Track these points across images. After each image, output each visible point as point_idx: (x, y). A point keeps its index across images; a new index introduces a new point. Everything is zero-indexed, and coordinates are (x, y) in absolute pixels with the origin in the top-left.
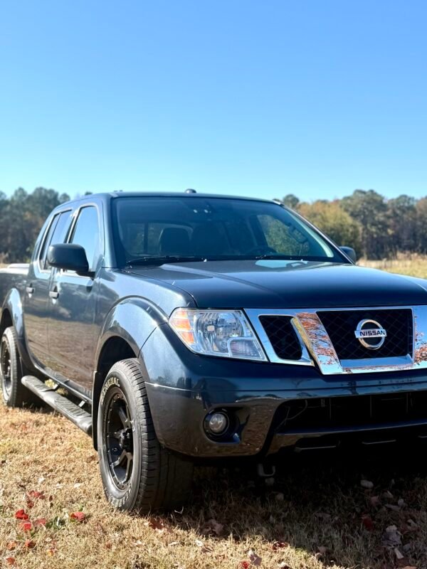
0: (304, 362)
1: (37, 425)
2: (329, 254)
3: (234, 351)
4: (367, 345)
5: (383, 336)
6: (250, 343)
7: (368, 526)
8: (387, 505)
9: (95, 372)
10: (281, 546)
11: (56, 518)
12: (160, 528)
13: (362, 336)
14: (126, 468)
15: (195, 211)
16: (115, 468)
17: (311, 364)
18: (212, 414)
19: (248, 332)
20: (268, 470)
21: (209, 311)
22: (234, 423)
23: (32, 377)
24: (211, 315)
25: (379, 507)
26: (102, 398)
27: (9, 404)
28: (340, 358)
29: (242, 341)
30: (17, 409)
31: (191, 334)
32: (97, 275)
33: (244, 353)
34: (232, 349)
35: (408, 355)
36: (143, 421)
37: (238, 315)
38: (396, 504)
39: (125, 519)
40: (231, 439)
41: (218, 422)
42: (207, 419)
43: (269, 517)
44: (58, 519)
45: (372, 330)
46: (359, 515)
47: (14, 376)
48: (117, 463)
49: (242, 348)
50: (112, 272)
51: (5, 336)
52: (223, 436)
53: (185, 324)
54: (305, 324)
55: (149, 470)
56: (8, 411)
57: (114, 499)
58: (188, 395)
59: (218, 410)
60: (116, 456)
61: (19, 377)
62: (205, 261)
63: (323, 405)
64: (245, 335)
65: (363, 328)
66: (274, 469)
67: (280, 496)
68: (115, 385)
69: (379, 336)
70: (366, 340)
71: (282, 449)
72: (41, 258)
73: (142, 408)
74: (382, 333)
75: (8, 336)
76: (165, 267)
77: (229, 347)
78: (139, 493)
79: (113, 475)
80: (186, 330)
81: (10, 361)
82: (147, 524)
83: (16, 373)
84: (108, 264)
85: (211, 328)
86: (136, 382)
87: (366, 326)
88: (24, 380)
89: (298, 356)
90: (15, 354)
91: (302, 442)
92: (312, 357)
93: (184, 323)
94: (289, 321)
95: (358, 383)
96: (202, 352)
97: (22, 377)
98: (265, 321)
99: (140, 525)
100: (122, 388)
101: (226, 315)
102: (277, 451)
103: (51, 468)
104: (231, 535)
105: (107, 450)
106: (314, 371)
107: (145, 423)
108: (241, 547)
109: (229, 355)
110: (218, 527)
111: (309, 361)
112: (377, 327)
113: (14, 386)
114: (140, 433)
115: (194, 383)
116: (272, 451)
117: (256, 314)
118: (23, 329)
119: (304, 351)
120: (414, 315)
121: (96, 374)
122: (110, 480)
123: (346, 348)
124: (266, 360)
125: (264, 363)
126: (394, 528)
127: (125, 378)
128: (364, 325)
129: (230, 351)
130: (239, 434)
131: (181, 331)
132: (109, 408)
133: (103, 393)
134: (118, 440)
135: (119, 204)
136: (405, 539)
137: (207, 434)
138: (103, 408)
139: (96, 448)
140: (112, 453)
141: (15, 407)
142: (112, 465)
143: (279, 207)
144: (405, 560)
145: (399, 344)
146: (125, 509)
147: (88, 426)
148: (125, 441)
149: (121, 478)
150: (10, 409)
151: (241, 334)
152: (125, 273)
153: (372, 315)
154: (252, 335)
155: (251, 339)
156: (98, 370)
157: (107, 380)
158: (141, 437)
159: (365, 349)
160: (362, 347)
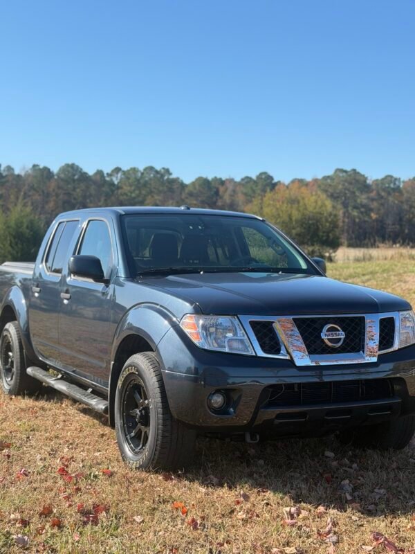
1: (44, 411)
2: (304, 266)
3: (230, 347)
4: (330, 344)
5: (342, 337)
6: (242, 341)
7: (328, 481)
8: (344, 468)
9: (113, 362)
10: (264, 492)
12: (172, 479)
13: (327, 337)
14: (140, 439)
15: (191, 227)
16: (131, 438)
17: (288, 358)
18: (214, 394)
19: (241, 333)
20: (252, 438)
21: (211, 317)
22: (229, 401)
23: (37, 368)
24: (213, 319)
25: (338, 469)
26: (120, 384)
27: (11, 392)
28: (309, 353)
29: (236, 339)
30: (19, 397)
31: (198, 334)
32: (111, 282)
33: (237, 349)
35: (361, 352)
37: (233, 320)
38: (351, 467)
39: (144, 475)
40: (228, 413)
41: (218, 400)
42: (209, 398)
43: (253, 474)
44: (92, 474)
45: (334, 333)
46: (321, 475)
47: (17, 367)
48: (133, 434)
49: (235, 345)
50: (125, 281)
51: (7, 330)
52: (221, 411)
53: (195, 326)
54: (284, 327)
55: (163, 437)
56: (11, 399)
57: (131, 462)
58: (195, 379)
59: (218, 391)
60: (131, 429)
62: (202, 273)
63: (296, 389)
64: (239, 335)
65: (328, 330)
66: (258, 437)
67: (261, 462)
68: (133, 373)
69: (339, 337)
70: (329, 339)
71: (264, 421)
72: (46, 261)
73: (158, 390)
74: (342, 335)
75: (10, 330)
76: (171, 277)
77: (226, 344)
78: (155, 455)
79: (129, 444)
80: (193, 331)
81: (10, 354)
82: (161, 478)
84: (122, 274)
85: (212, 330)
86: (152, 370)
87: (330, 330)
88: (29, 370)
89: (278, 352)
90: (18, 347)
91: (279, 416)
92: (288, 353)
93: (192, 325)
94: (272, 325)
95: (324, 373)
96: (206, 347)
97: (26, 368)
98: (254, 325)
99: (156, 479)
100: (140, 375)
101: (224, 320)
102: (261, 422)
103: (71, 442)
104: (226, 485)
105: (124, 424)
106: (290, 363)
107: (160, 401)
108: (233, 493)
109: (227, 350)
110: (215, 480)
111: (286, 356)
112: (338, 330)
114: (156, 408)
115: (201, 372)
116: (258, 422)
117: (247, 319)
118: (27, 322)
119: (283, 348)
120: (367, 321)
121: (114, 364)
123: (314, 346)
124: (254, 354)
125: (253, 356)
126: (347, 481)
127: (143, 366)
128: (329, 329)
129: (227, 347)
130: (234, 409)
131: (188, 331)
132: (126, 391)
133: (121, 379)
134: (134, 417)
135: (127, 220)
136: (355, 489)
137: (210, 408)
138: (121, 393)
139: (113, 426)
140: (128, 427)
141: (17, 394)
142: (128, 437)
143: (262, 223)
144: (353, 501)
145: (355, 343)
146: (142, 467)
147: (104, 407)
148: (141, 416)
149: (137, 446)
150: (13, 397)
151: (235, 334)
152: (137, 283)
153: (335, 321)
154: (244, 336)
155: (242, 338)
156: (115, 361)
157: (125, 368)
158: (157, 412)
159: (329, 347)
160: (327, 345)
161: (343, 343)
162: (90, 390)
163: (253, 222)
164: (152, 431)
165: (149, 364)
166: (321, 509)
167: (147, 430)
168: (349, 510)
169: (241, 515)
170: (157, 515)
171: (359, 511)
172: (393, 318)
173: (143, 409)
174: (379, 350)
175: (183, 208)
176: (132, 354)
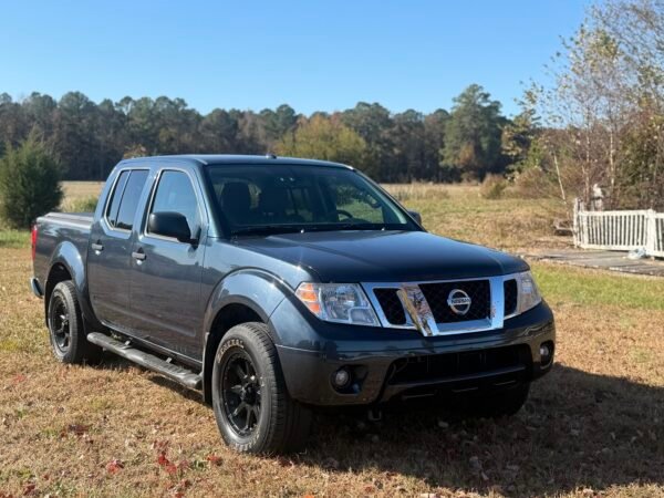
0: (409, 326)
2: (403, 220)
3: (354, 320)
4: (456, 311)
5: (468, 303)
6: (365, 311)
8: (465, 441)
9: (208, 334)
10: (393, 475)
11: (195, 462)
12: (290, 465)
13: (453, 304)
15: (282, 179)
16: (234, 418)
17: (414, 327)
18: (338, 371)
19: (363, 302)
20: (376, 416)
21: (330, 284)
22: (353, 378)
23: (99, 334)
24: (331, 287)
25: (459, 443)
27: (66, 360)
28: (437, 322)
29: (361, 310)
30: (77, 366)
31: (317, 304)
32: (200, 242)
33: (361, 320)
34: (352, 317)
35: (487, 318)
37: (355, 288)
38: (471, 440)
40: (353, 391)
42: (334, 375)
44: (197, 462)
45: (460, 299)
46: (445, 450)
47: (73, 333)
48: (236, 412)
49: (359, 315)
50: (218, 242)
51: (59, 291)
52: (346, 389)
53: (313, 296)
54: (407, 293)
55: (278, 418)
56: (67, 367)
57: (237, 444)
58: (317, 355)
59: (342, 368)
60: (233, 408)
62: (302, 231)
64: (362, 304)
65: (454, 297)
66: (381, 414)
67: (376, 438)
68: (237, 346)
69: (466, 303)
70: (456, 307)
71: (392, 397)
72: (108, 215)
73: (270, 367)
74: (467, 301)
75: (63, 290)
76: (271, 238)
77: (349, 316)
78: (268, 438)
79: (232, 425)
80: (312, 301)
81: (63, 317)
82: (276, 463)
83: (76, 329)
84: (213, 232)
85: (332, 299)
88: (91, 337)
89: (403, 321)
90: (74, 309)
91: (408, 392)
92: (414, 322)
94: (396, 293)
96: (328, 319)
97: (86, 334)
98: (377, 292)
100: (247, 349)
101: (345, 288)
102: (388, 399)
104: (350, 469)
105: (225, 402)
106: (418, 334)
109: (350, 321)
110: (336, 463)
112: (465, 296)
113: (73, 343)
114: (269, 387)
115: (322, 345)
117: (371, 287)
119: (408, 317)
120: (491, 284)
122: (229, 429)
124: (380, 325)
125: (378, 328)
126: (475, 458)
127: (250, 340)
128: (455, 294)
129: (350, 318)
131: (307, 301)
132: (227, 365)
133: (221, 353)
134: (239, 396)
135: (211, 170)
137: (334, 387)
138: (220, 367)
139: (209, 402)
140: (230, 405)
141: (74, 363)
142: (230, 416)
143: (352, 173)
144: (492, 482)
145: (481, 310)
146: (252, 451)
147: (195, 382)
148: (247, 394)
149: (241, 427)
150: (70, 366)
151: (357, 304)
152: (233, 244)
153: (460, 285)
154: (368, 305)
155: (367, 307)
156: (211, 332)
157: (226, 342)
158: (269, 390)
159: (455, 314)
160: (453, 313)
161: (470, 310)
162: (169, 360)
163: (343, 172)
164: (264, 412)
165: (258, 337)
166: (461, 493)
167: (255, 408)
171: (501, 494)
172: (515, 280)
173: (249, 386)
174: (505, 315)
175: (267, 157)
176: (235, 325)
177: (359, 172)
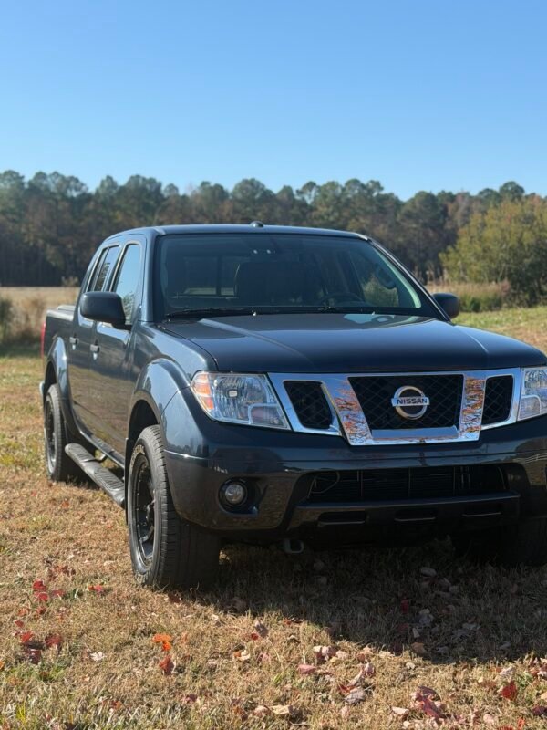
0: (333, 431)
1: (81, 502)
2: (418, 304)
3: (255, 419)
4: (404, 414)
6: (273, 410)
7: (404, 609)
9: (127, 438)
10: (298, 622)
11: (75, 591)
12: (178, 602)
13: (400, 405)
15: (255, 252)
16: (143, 543)
17: (339, 433)
18: (228, 484)
19: (270, 399)
20: (295, 546)
21: (231, 375)
22: (252, 496)
23: (77, 445)
24: (233, 379)
26: (131, 467)
27: (53, 477)
28: (372, 427)
29: (266, 407)
30: (63, 484)
31: (211, 399)
32: (133, 328)
33: (268, 421)
34: (253, 416)
35: (454, 427)
36: (164, 491)
37: (261, 380)
40: (249, 513)
41: (235, 493)
42: (223, 489)
43: (298, 598)
44: (77, 591)
45: (411, 398)
46: (398, 600)
47: (58, 443)
48: (146, 538)
49: (266, 415)
50: (147, 327)
51: (50, 396)
52: (240, 508)
53: (207, 388)
54: (338, 391)
55: (169, 543)
56: (51, 486)
57: (139, 575)
59: (234, 480)
60: (145, 531)
61: (64, 444)
62: (254, 314)
64: (268, 401)
65: (401, 396)
66: (302, 546)
68: (141, 454)
69: (419, 404)
70: (404, 408)
73: (163, 478)
74: (426, 402)
75: (52, 394)
76: (204, 321)
77: (249, 414)
79: (141, 551)
80: (206, 395)
82: (166, 599)
83: (60, 440)
84: (144, 318)
85: (234, 394)
86: (159, 450)
88: (68, 449)
89: (326, 425)
90: (59, 417)
91: (324, 517)
92: (341, 427)
93: (204, 388)
94: (319, 388)
96: (222, 418)
97: (66, 445)
98: (289, 386)
99: (158, 599)
100: (146, 456)
101: (249, 379)
102: (299, 525)
104: (249, 611)
105: (136, 524)
106: (342, 441)
109: (250, 423)
111: (336, 431)
112: (419, 395)
113: (58, 456)
114: (160, 503)
115: (212, 451)
116: (294, 525)
117: (280, 379)
118: (68, 386)
119: (336, 420)
120: (465, 381)
121: (128, 441)
122: (138, 556)
123: (380, 416)
124: (289, 428)
125: (287, 431)
127: (150, 445)
128: (404, 392)
129: (250, 417)
130: (257, 508)
131: (202, 396)
132: (138, 479)
133: (132, 462)
138: (133, 479)
140: (141, 528)
141: (58, 480)
142: (141, 541)
143: (366, 244)
144: (419, 640)
145: (445, 413)
146: (147, 583)
147: (122, 500)
149: (147, 553)
150: (54, 483)
154: (275, 403)
155: (274, 405)
156: (129, 436)
157: (135, 447)
158: (160, 507)
159: (403, 418)
160: (400, 416)
161: (425, 413)
163: (354, 242)
165: (157, 441)
166: (367, 650)
168: (406, 653)
169: (245, 656)
170: (128, 651)
171: (419, 655)
172: (511, 377)
174: (484, 423)
175: (254, 225)
176: (143, 428)
177: (374, 243)
